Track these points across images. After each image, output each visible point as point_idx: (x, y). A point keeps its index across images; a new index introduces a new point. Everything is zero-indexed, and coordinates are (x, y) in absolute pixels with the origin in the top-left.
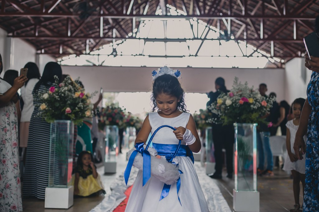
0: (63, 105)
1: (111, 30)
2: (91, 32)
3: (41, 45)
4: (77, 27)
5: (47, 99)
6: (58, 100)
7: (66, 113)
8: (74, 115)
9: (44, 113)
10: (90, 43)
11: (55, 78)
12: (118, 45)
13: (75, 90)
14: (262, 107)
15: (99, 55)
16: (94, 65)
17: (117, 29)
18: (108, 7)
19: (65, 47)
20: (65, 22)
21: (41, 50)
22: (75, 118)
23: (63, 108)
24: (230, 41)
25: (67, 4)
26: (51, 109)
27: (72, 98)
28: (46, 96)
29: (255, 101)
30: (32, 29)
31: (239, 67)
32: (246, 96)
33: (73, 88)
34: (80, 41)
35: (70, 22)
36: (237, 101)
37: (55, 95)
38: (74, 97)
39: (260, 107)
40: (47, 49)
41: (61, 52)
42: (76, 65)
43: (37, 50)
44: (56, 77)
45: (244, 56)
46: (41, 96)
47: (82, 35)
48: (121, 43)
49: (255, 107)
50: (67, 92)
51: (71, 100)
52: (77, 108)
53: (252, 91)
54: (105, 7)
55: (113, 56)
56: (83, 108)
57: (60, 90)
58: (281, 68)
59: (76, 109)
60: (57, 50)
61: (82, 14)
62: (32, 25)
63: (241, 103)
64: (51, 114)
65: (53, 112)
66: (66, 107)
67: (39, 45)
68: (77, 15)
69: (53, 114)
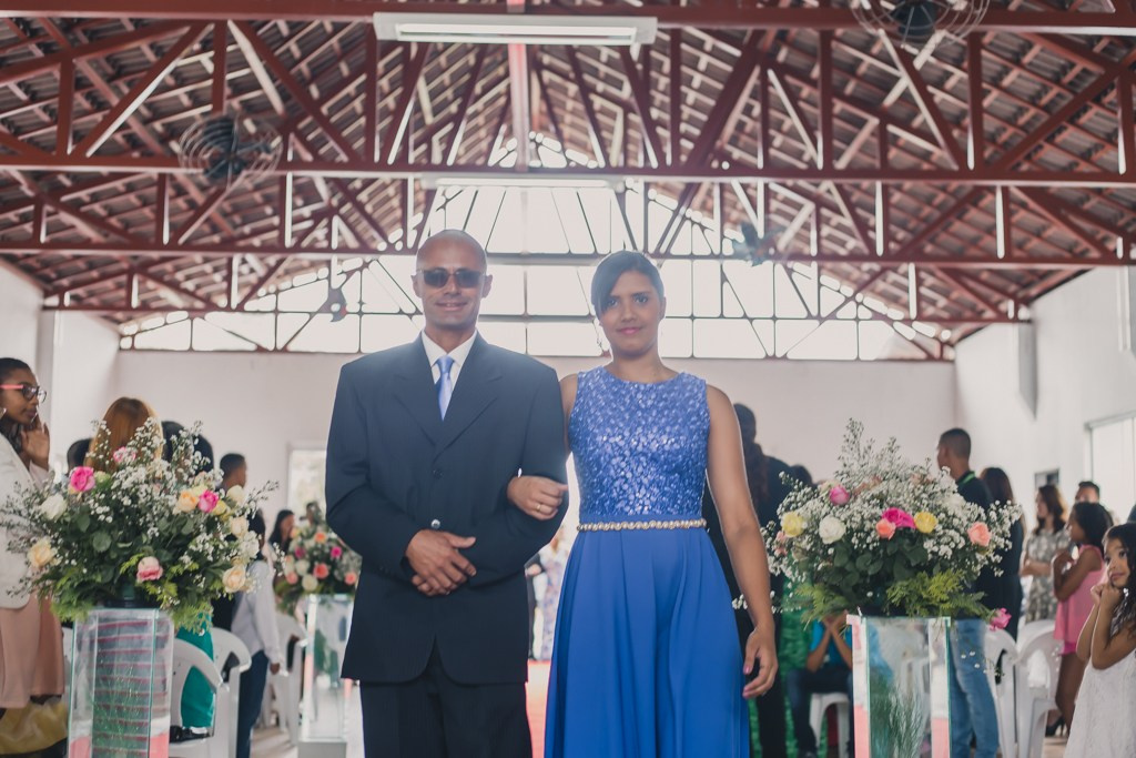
0: (129, 545)
1: (324, 222)
2: (247, 229)
3: (61, 276)
4: (197, 210)
5: (62, 516)
6: (105, 522)
7: (139, 580)
8: (172, 588)
9: (45, 577)
10: (245, 269)
12: (349, 274)
13: (179, 477)
14: (970, 550)
15: (276, 312)
16: (260, 350)
17: (344, 219)
18: (310, 137)
19: (151, 284)
20: (153, 190)
21: (60, 292)
22: (177, 602)
23: (127, 559)
24: (768, 264)
25: (158, 126)
26: (73, 562)
27: (167, 514)
28: (54, 507)
29: (940, 522)
30: (24, 219)
31: (789, 356)
32: (905, 501)
33: (169, 469)
34: (206, 260)
35: (169, 192)
36: (868, 525)
37: (92, 501)
38: (175, 512)
39: (965, 548)
40: (80, 291)
41: (135, 303)
42: (191, 350)
43: (47, 294)
45: (810, 316)
46: (36, 508)
47: (216, 239)
48: (360, 269)
49: (945, 550)
50: (145, 486)
51: (163, 523)
52: (186, 558)
53: (924, 481)
54: (301, 137)
55: (331, 316)
56: (214, 554)
57: (114, 479)
58: (942, 359)
59: (183, 564)
60: (122, 293)
61: (214, 161)
62: (26, 201)
63: (882, 533)
64: (76, 584)
65: (84, 575)
66: (141, 555)
67: (53, 275)
68: (195, 166)
69: (82, 585)
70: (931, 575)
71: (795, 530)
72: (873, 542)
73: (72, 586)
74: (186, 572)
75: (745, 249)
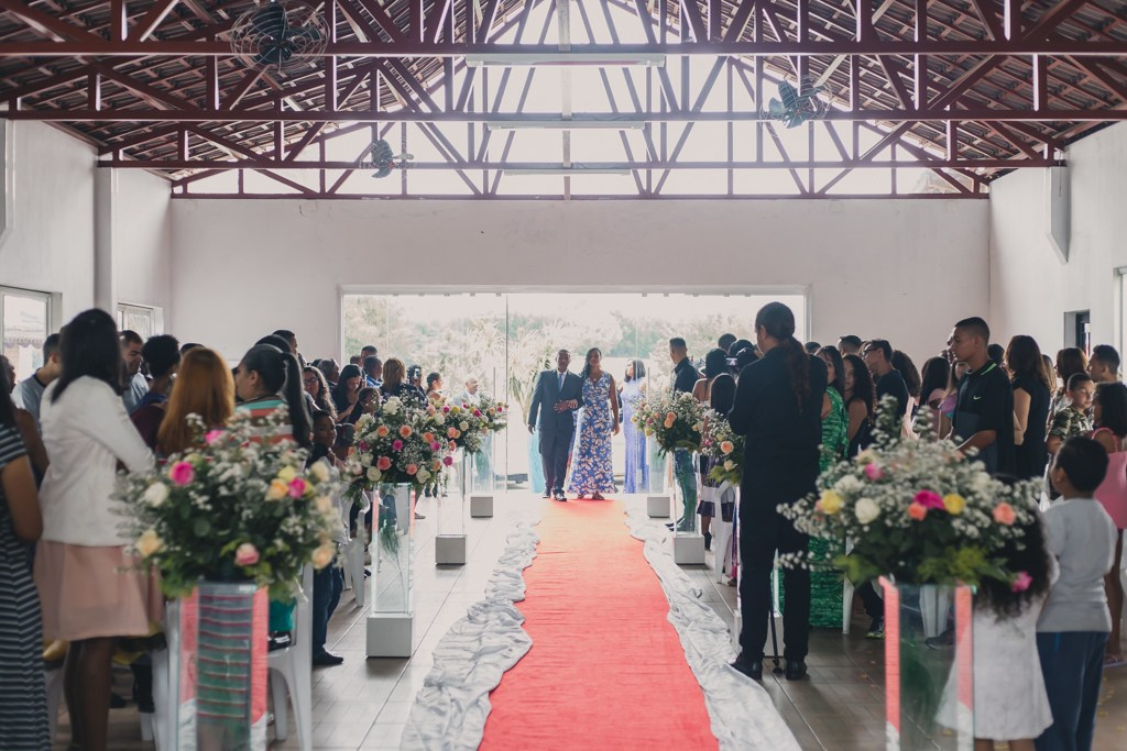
0: (226, 532)
5: (164, 504)
6: (204, 511)
7: (238, 564)
8: (267, 567)
11: (190, 422)
14: (995, 527)
21: (114, 148)
22: (272, 581)
23: (226, 544)
26: (178, 548)
27: (260, 500)
28: (157, 494)
29: (969, 505)
32: (935, 485)
36: (901, 507)
37: (193, 492)
38: (268, 498)
39: (991, 527)
40: (134, 146)
43: (100, 154)
44: (195, 420)
45: (847, 160)
49: (972, 530)
51: (257, 508)
52: (279, 542)
56: (304, 535)
58: (977, 195)
59: (275, 546)
62: (82, 72)
63: (914, 516)
64: (180, 565)
65: (186, 557)
66: (238, 541)
67: (107, 132)
68: (246, 51)
69: (186, 565)
70: (958, 549)
71: (833, 508)
72: (906, 521)
73: (176, 566)
74: (280, 553)
75: (783, 109)
